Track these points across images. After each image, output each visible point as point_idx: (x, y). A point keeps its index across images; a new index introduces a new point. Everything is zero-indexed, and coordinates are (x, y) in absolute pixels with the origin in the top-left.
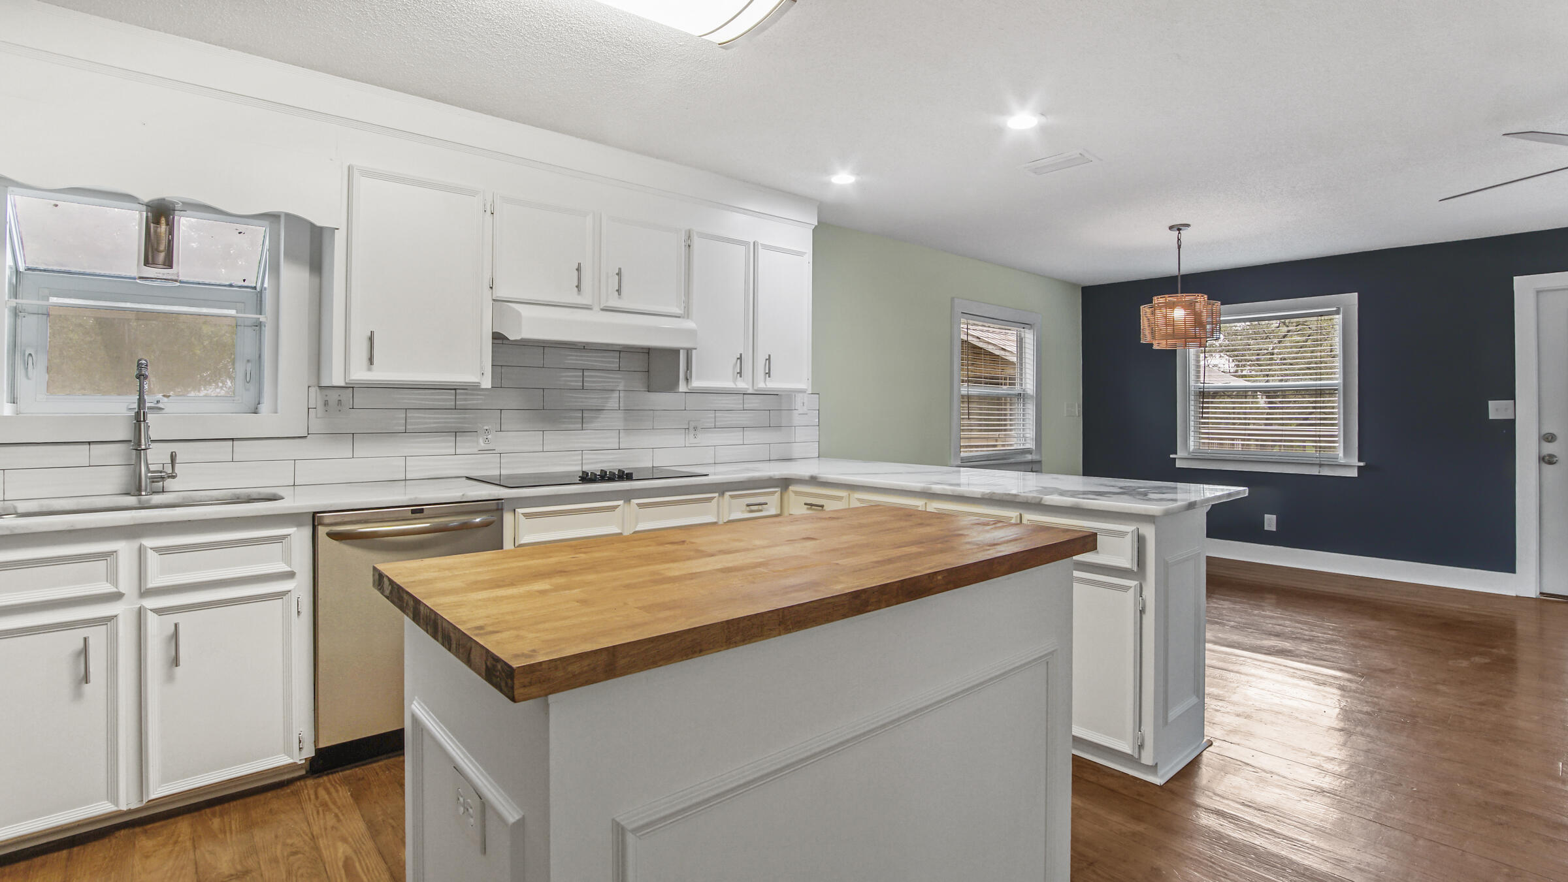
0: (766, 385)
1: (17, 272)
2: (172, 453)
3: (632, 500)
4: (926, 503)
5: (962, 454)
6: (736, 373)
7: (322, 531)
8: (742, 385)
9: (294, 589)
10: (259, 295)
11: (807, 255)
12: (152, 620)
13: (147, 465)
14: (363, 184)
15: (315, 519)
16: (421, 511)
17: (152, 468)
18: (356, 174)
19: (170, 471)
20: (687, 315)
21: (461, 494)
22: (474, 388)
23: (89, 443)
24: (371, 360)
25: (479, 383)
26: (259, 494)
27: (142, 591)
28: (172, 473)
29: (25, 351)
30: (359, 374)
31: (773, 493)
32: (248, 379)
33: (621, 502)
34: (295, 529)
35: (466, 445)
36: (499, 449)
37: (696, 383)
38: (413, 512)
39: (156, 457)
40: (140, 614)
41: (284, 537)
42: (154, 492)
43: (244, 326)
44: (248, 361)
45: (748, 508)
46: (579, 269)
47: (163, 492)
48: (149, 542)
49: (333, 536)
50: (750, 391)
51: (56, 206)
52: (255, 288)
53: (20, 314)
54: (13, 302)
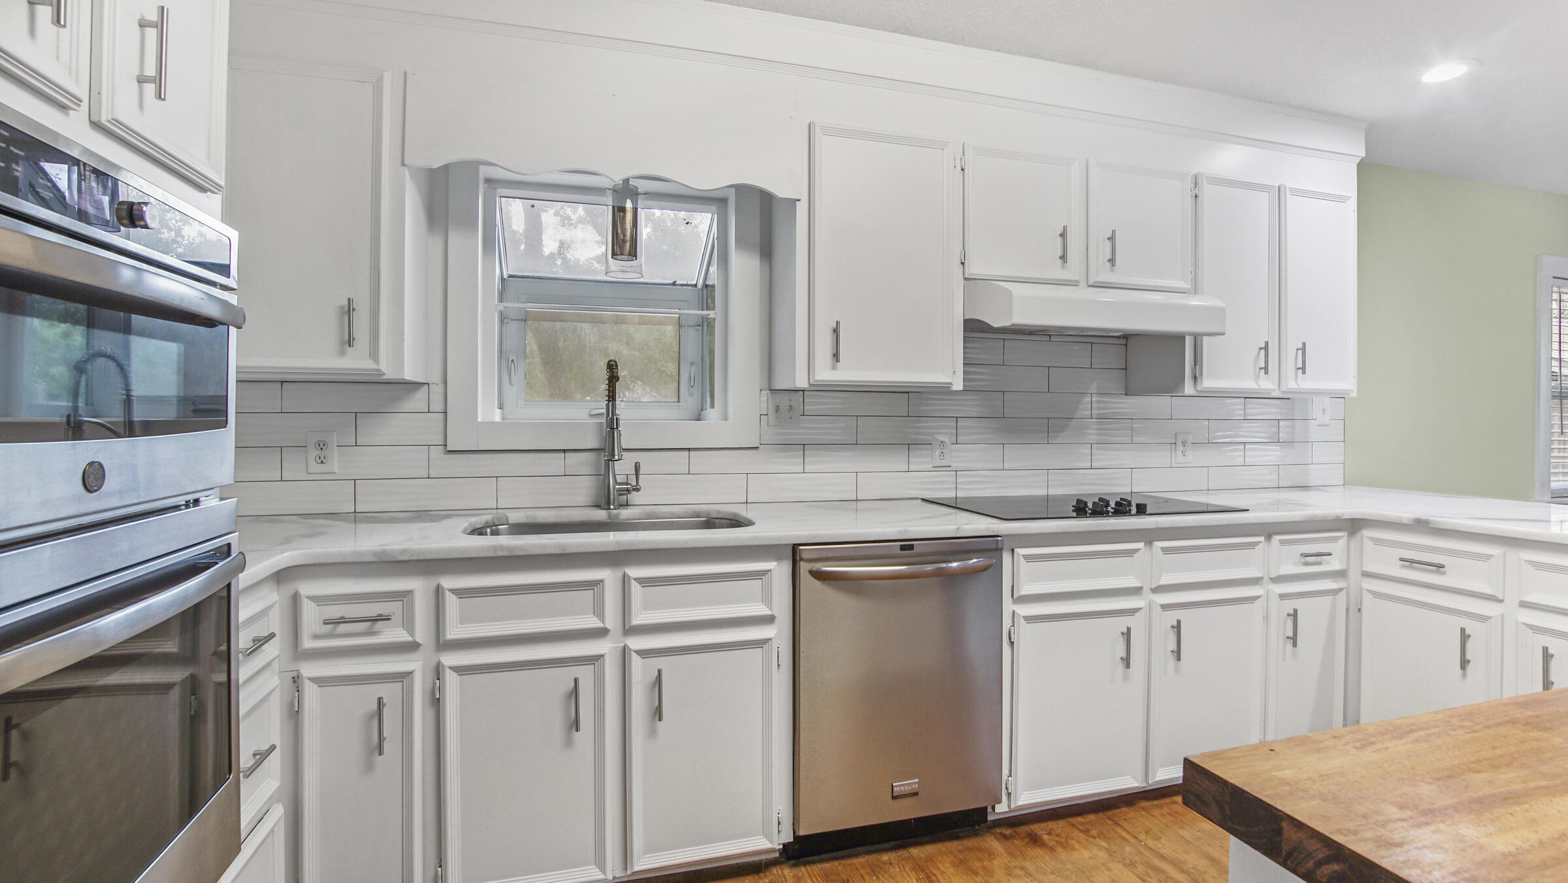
0: (1298, 384)
1: (503, 279)
2: (636, 463)
3: (1155, 543)
4: (1505, 553)
5: (1554, 485)
6: (1258, 369)
7: (804, 567)
8: (1267, 384)
9: (775, 636)
10: (700, 292)
11: (1352, 199)
12: (636, 661)
13: (614, 475)
14: (824, 143)
15: (795, 553)
16: (911, 547)
17: (620, 479)
18: (818, 132)
19: (634, 483)
20: (1195, 290)
21: (954, 527)
22: (943, 390)
23: (564, 451)
24: (836, 356)
25: (951, 384)
26: (719, 512)
27: (626, 629)
28: (637, 485)
29: (508, 358)
30: (825, 374)
31: (1337, 539)
32: (692, 384)
33: (1141, 545)
34: (775, 563)
35: (921, 461)
36: (955, 465)
37: (1207, 383)
38: (903, 548)
39: (623, 468)
40: (625, 651)
41: (765, 573)
42: (620, 505)
43: (688, 326)
44: (692, 364)
45: (1303, 560)
46: (1063, 235)
47: (627, 505)
48: (634, 572)
49: (818, 575)
50: (1275, 394)
51: (533, 206)
52: (695, 286)
53: (505, 320)
54: (501, 307)
